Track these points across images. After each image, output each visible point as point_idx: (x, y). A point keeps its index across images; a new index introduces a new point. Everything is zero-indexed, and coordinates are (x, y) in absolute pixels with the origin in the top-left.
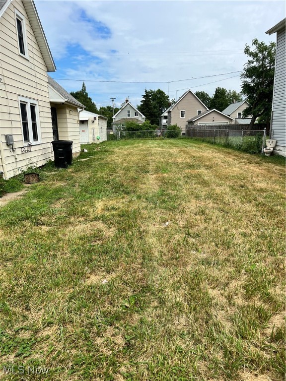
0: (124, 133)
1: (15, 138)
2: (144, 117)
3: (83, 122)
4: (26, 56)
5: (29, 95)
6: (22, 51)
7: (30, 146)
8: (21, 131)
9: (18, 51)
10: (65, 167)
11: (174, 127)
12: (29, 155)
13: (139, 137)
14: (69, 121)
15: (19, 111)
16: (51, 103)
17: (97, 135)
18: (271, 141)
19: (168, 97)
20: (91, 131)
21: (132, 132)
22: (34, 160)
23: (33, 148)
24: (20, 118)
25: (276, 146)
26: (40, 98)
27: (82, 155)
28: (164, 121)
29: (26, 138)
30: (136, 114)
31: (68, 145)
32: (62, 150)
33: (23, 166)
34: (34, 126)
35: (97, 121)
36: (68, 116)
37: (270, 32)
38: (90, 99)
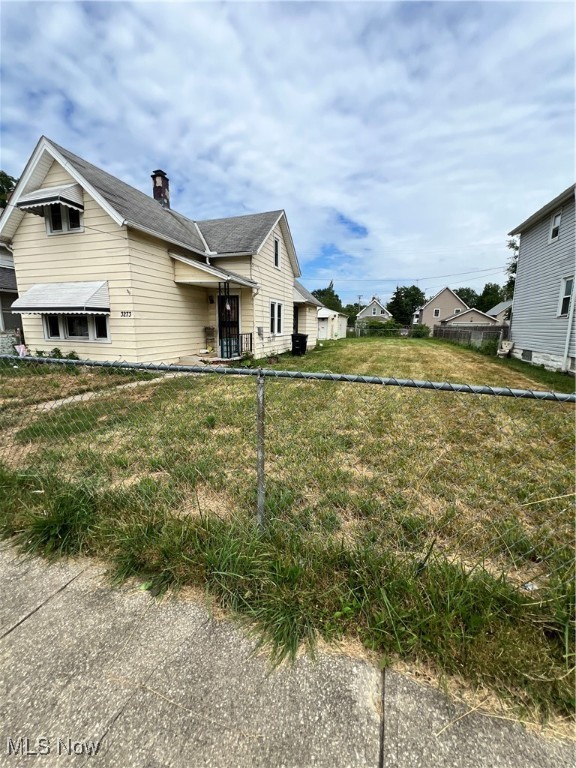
0: (366, 332)
1: (265, 330)
2: (390, 315)
3: (323, 319)
4: (279, 268)
5: (277, 297)
6: (276, 264)
7: (274, 336)
8: (269, 325)
9: (273, 265)
10: (299, 355)
11: (422, 327)
12: (273, 344)
13: (381, 335)
14: (307, 318)
15: (269, 310)
16: (295, 303)
17: (336, 330)
18: (507, 343)
19: (423, 294)
20: (330, 328)
21: (376, 330)
22: (276, 348)
23: (276, 339)
24: (269, 315)
25: (513, 348)
26: (286, 299)
27: (317, 348)
28: (415, 320)
29: (272, 331)
30: (383, 312)
31: (304, 338)
32: (299, 341)
33: (268, 352)
34: (279, 321)
35: (336, 318)
36: (307, 313)
37: (512, 234)
38: (337, 296)
